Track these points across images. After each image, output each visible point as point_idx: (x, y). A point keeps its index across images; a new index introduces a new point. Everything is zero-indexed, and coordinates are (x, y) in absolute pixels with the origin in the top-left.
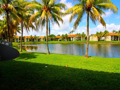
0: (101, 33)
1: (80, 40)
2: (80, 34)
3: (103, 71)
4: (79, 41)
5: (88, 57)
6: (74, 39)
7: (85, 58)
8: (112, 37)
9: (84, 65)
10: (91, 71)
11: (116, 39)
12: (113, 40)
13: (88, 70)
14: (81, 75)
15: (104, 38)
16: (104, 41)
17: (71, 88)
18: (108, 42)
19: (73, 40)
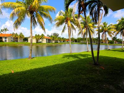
0: (39, 35)
1: (17, 41)
2: (16, 34)
3: (48, 65)
4: (16, 43)
5: (32, 58)
6: (7, 39)
7: (29, 60)
8: (47, 40)
9: (32, 66)
10: (40, 69)
11: (49, 42)
12: (47, 42)
13: (37, 69)
14: (33, 74)
15: (41, 40)
16: (41, 43)
17: (30, 87)
18: (44, 44)
19: (6, 41)
